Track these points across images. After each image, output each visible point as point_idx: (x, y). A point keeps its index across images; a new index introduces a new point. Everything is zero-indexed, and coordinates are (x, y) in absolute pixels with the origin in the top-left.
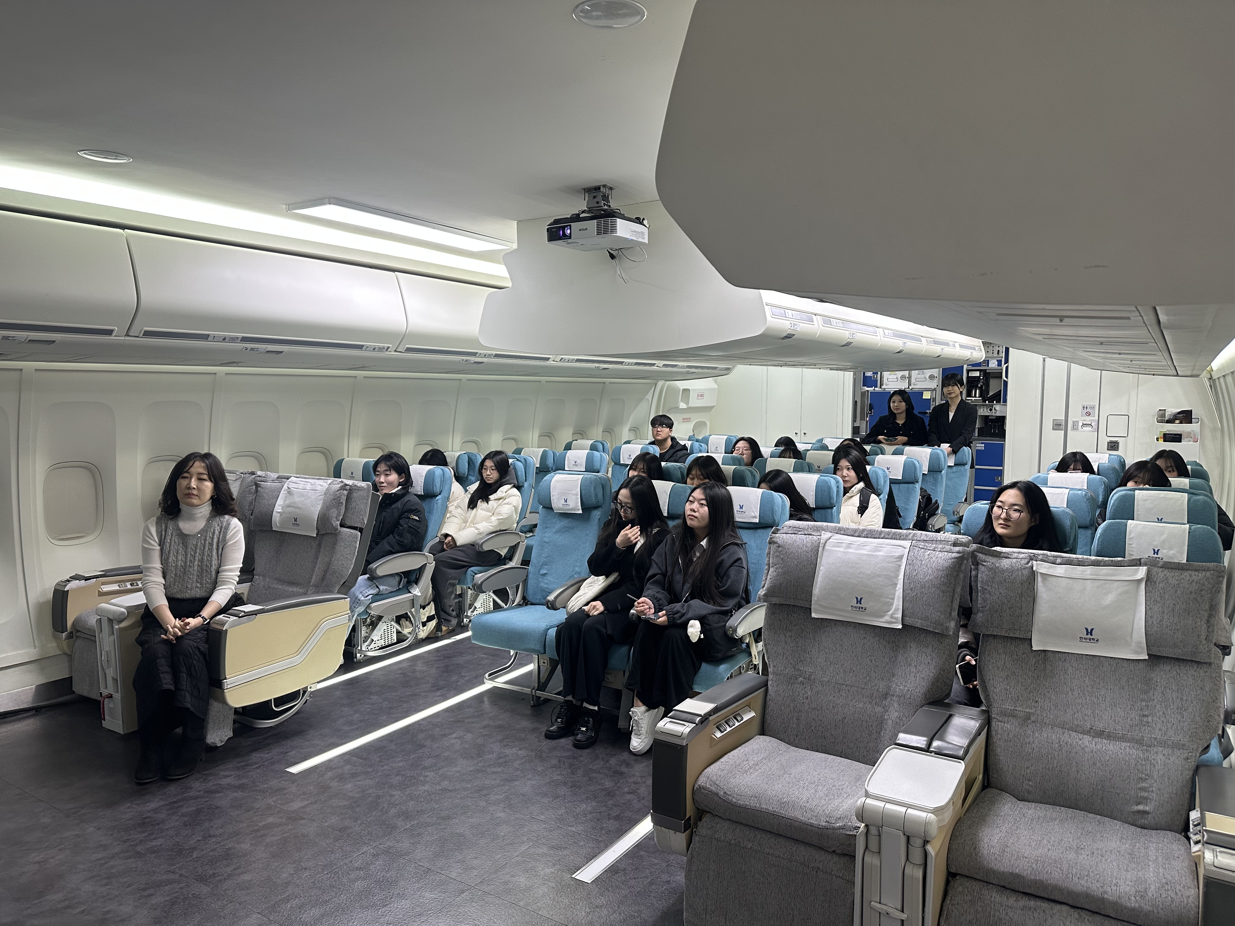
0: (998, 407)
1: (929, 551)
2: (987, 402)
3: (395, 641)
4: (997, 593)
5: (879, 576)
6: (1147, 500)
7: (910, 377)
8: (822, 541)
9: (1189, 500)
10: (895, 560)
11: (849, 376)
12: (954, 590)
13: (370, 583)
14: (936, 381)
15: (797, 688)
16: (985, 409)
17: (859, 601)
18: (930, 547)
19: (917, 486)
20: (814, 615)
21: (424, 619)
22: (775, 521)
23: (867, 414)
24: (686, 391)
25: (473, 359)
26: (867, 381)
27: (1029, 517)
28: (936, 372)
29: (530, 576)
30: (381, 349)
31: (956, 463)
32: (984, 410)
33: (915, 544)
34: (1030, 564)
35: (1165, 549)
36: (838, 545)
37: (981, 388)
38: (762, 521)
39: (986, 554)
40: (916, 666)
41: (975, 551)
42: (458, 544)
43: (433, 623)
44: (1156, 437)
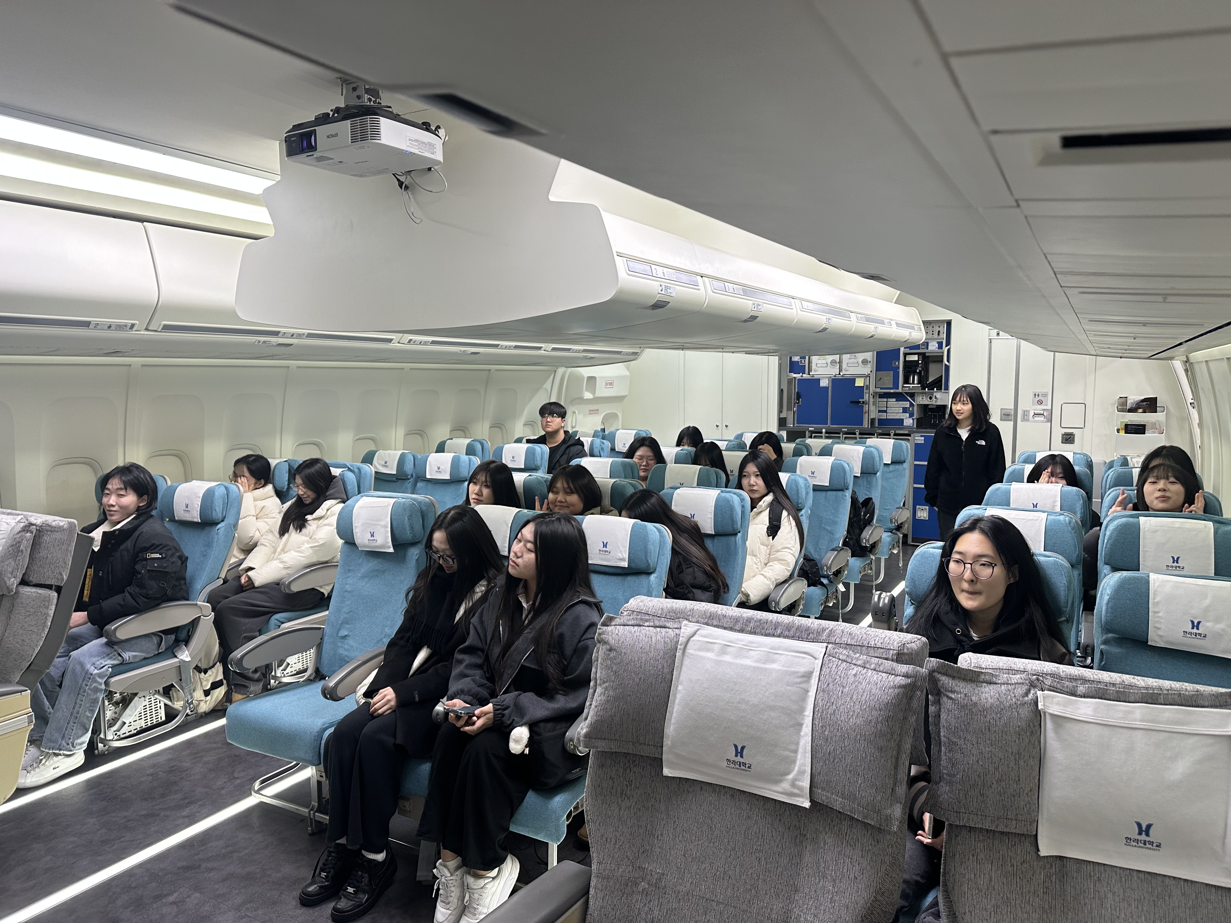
0: (938, 395)
1: (856, 669)
2: (927, 389)
3: (164, 719)
4: (975, 752)
5: (772, 708)
6: (1156, 531)
7: (840, 362)
8: (682, 640)
9: (1216, 532)
10: (798, 680)
11: (774, 361)
12: (899, 746)
13: (107, 650)
14: (869, 366)
15: (637, 901)
16: (924, 397)
17: (740, 752)
18: (857, 659)
19: (847, 494)
20: (667, 772)
21: (206, 686)
22: (649, 565)
23: (794, 404)
24: (592, 379)
25: (274, 340)
26: (795, 367)
27: (1005, 572)
28: (869, 356)
29: (326, 639)
30: (120, 327)
31: (894, 460)
32: (923, 399)
33: (832, 651)
34: (1030, 696)
35: (1208, 621)
36: (707, 646)
37: (919, 374)
38: (633, 565)
39: (953, 678)
40: (834, 881)
41: (934, 671)
42: (257, 584)
43: (220, 692)
44: (1116, 428)
